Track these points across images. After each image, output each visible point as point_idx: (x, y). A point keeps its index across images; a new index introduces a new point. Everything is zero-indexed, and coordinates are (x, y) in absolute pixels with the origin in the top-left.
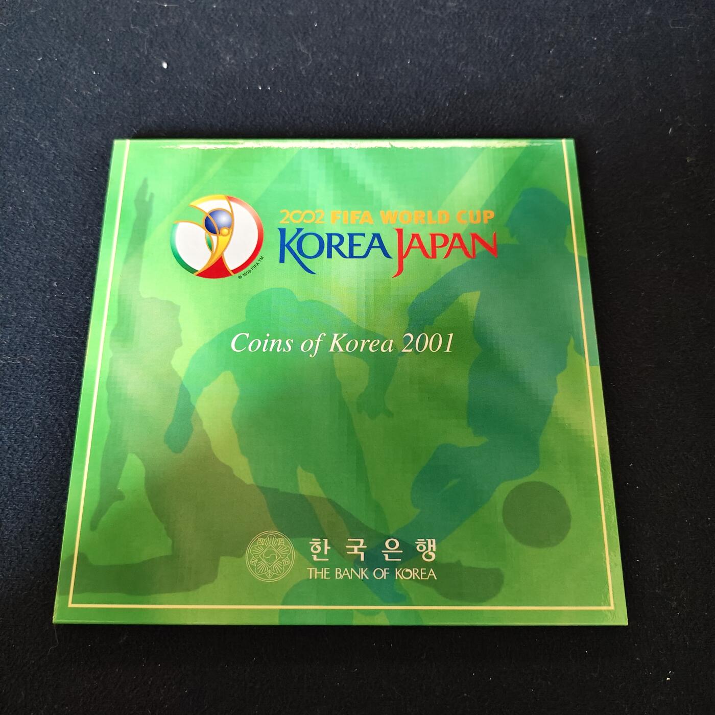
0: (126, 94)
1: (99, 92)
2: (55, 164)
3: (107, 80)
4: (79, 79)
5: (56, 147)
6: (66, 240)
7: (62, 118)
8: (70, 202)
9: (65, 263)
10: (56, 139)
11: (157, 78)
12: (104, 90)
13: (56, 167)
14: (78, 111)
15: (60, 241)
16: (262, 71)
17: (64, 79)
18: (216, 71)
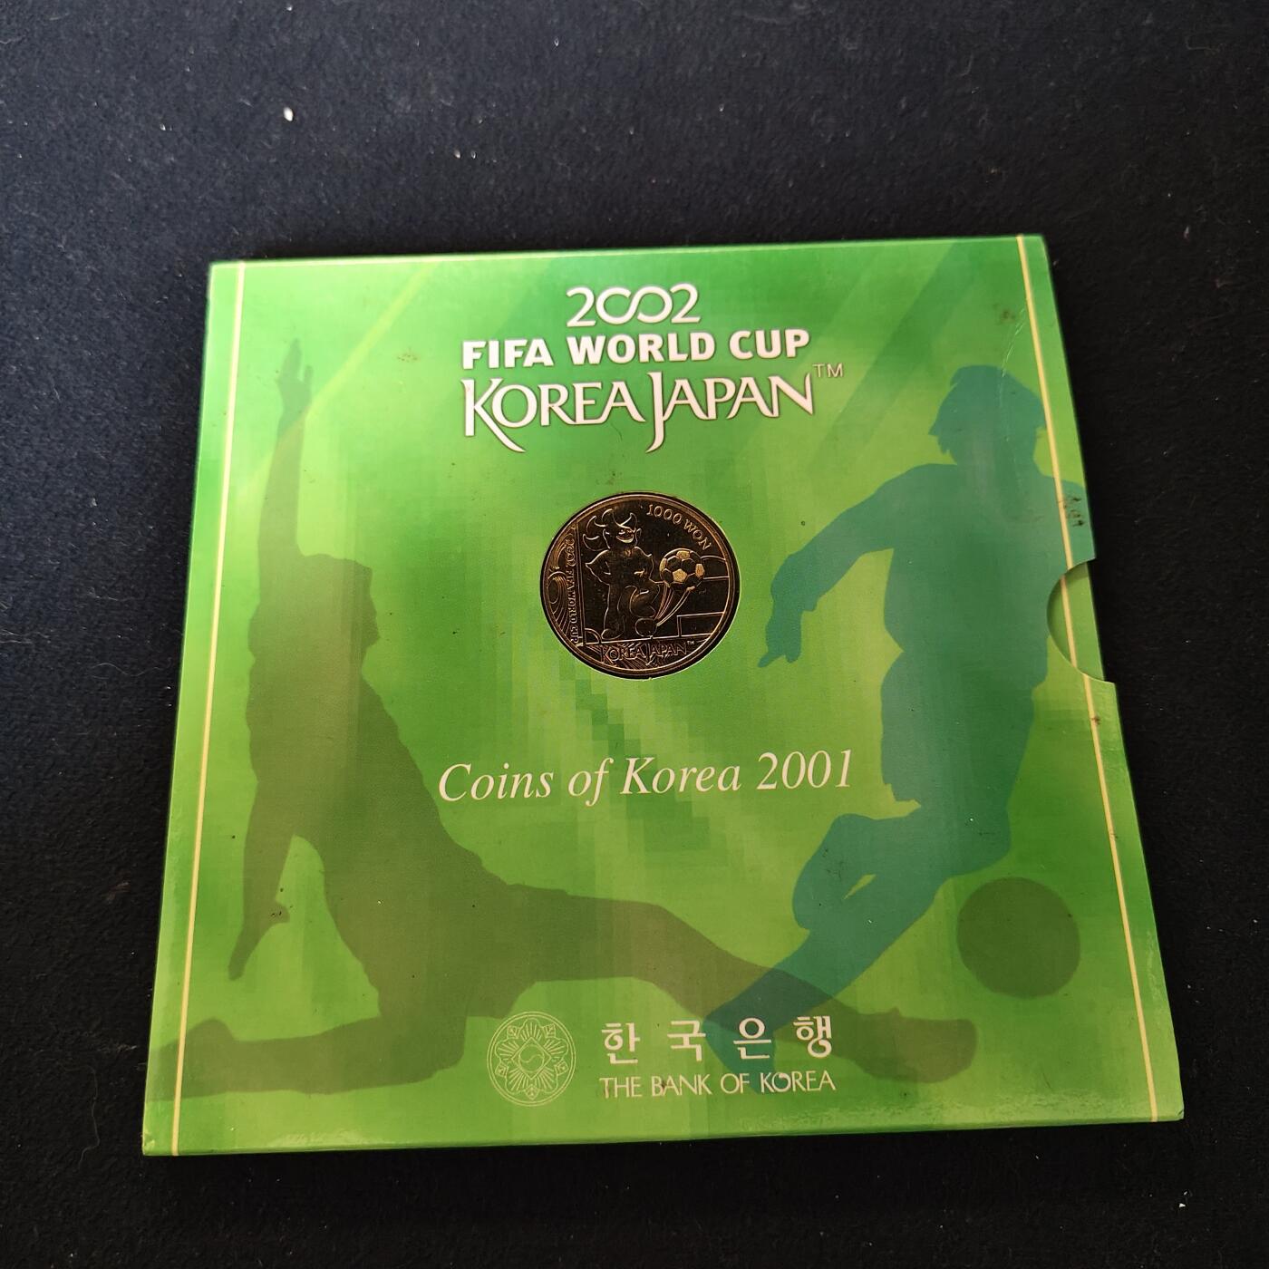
0: (220, 164)
1: (171, 162)
2: (93, 290)
3: (185, 141)
4: (136, 140)
5: (95, 259)
6: (112, 425)
7: (106, 208)
8: (119, 358)
9: (111, 466)
10: (95, 246)
11: (275, 137)
12: (180, 158)
13: (94, 295)
14: (133, 196)
15: (102, 427)
16: (461, 125)
17: (109, 138)
18: (378, 125)
